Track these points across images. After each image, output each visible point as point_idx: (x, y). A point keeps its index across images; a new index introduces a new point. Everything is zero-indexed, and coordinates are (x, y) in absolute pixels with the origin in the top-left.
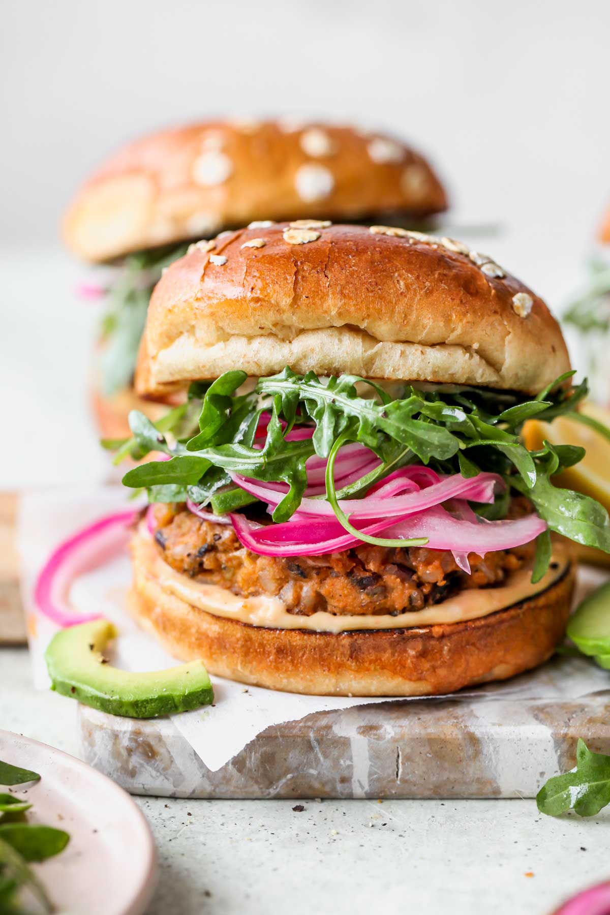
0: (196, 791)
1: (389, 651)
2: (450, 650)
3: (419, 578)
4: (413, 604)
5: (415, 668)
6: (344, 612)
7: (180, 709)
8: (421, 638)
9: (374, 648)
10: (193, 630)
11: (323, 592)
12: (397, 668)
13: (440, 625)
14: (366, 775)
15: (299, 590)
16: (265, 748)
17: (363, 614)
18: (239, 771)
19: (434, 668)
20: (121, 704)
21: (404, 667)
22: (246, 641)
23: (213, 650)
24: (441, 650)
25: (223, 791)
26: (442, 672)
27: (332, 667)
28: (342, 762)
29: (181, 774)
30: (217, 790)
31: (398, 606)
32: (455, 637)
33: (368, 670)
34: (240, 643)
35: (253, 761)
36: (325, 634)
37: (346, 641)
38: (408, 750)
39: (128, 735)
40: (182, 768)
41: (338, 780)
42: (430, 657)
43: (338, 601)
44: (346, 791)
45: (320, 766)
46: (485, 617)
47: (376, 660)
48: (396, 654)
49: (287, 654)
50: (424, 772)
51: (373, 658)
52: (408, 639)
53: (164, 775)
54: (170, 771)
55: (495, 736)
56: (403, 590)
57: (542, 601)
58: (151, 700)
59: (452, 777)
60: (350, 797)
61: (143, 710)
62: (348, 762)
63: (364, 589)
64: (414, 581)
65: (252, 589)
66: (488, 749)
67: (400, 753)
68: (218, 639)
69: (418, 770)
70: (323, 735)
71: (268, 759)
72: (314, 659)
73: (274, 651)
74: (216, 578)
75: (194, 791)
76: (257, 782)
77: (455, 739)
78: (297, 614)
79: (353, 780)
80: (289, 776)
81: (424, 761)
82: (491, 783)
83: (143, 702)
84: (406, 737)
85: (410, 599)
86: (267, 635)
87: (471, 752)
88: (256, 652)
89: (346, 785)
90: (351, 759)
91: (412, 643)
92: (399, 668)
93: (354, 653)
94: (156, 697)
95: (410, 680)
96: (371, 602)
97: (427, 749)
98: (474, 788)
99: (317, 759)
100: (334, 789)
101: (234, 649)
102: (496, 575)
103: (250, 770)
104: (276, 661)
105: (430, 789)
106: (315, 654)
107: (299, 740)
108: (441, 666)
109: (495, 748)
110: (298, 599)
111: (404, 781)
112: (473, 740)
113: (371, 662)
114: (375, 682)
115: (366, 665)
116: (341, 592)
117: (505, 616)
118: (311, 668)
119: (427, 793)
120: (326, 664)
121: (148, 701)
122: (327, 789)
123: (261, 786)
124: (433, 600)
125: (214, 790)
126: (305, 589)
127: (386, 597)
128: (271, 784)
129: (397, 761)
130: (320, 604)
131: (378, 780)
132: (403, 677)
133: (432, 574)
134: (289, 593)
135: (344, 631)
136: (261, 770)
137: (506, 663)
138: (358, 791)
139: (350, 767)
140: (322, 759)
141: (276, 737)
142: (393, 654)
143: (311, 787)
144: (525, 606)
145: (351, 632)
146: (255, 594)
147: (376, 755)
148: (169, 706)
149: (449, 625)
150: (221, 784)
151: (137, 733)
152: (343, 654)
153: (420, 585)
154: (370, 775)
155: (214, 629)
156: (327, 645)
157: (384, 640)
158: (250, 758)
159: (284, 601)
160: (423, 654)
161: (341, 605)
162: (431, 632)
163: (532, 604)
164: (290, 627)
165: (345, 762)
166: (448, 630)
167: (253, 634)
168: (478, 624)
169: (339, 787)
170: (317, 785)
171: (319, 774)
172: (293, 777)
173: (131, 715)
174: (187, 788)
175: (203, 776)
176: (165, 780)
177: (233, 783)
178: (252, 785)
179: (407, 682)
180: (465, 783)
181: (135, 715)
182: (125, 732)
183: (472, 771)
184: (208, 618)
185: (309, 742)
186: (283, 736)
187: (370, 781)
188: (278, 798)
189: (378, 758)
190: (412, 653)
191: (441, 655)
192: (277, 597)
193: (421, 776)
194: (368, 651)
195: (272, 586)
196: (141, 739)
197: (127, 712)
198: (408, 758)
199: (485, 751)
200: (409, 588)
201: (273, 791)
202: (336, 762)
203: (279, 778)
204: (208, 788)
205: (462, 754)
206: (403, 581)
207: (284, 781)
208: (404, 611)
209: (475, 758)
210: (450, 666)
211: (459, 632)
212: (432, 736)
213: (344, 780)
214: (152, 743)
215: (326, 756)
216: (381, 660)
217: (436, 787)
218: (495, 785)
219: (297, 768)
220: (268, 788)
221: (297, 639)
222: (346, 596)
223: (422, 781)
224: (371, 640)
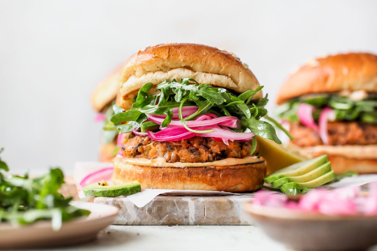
0: (135, 222)
1: (201, 174)
2: (222, 175)
3: (211, 150)
4: (210, 159)
5: (210, 180)
6: (186, 161)
7: (130, 193)
8: (212, 169)
9: (196, 173)
10: (134, 173)
11: (178, 154)
12: (204, 181)
13: (219, 166)
14: (194, 215)
15: (170, 154)
16: (158, 205)
17: (192, 162)
18: (150, 214)
19: (217, 181)
20: (109, 192)
21: (207, 180)
22: (152, 173)
23: (141, 179)
24: (219, 175)
25: (144, 221)
26: (220, 183)
27: (182, 180)
28: (185, 210)
29: (129, 215)
30: (142, 221)
31: (204, 159)
32: (224, 171)
33: (194, 181)
34: (150, 174)
35: (154, 210)
36: (179, 168)
37: (186, 170)
38: (208, 206)
39: (111, 202)
40: (130, 213)
41: (184, 217)
42: (215, 177)
43: (184, 157)
44: (187, 221)
45: (178, 212)
46: (234, 166)
47: (197, 178)
48: (204, 176)
49: (166, 176)
50: (214, 214)
51: (196, 176)
52: (208, 170)
53: (124, 216)
54: (126, 214)
55: (238, 201)
56: (206, 154)
57: (254, 166)
58: (119, 189)
59: (223, 216)
60: (188, 224)
61: (117, 193)
62: (187, 211)
63: (193, 153)
64: (210, 151)
65: (154, 156)
66: (236, 206)
67: (205, 207)
68: (143, 174)
69: (212, 214)
70: (179, 201)
71: (160, 209)
72: (176, 177)
73: (162, 175)
74: (142, 155)
75: (134, 222)
76: (156, 218)
77: (224, 202)
78: (170, 163)
79: (189, 217)
80: (167, 216)
81: (214, 210)
82: (237, 218)
83: (117, 190)
84: (207, 201)
85: (208, 157)
86: (159, 169)
87: (230, 207)
88: (156, 176)
89: (187, 219)
90: (188, 209)
91: (209, 171)
92: (205, 180)
93: (190, 174)
94: (121, 188)
95: (209, 185)
96: (195, 157)
97: (215, 205)
98: (231, 220)
99: (177, 209)
100: (183, 221)
101: (148, 176)
102: (238, 155)
103: (154, 213)
104: (162, 179)
105: (216, 221)
106: (176, 175)
107: (170, 202)
108: (219, 181)
109: (238, 205)
110: (170, 157)
111: (207, 218)
112: (231, 202)
113: (195, 178)
114: (197, 185)
115: (194, 179)
116: (185, 154)
117: (241, 166)
118: (174, 180)
119: (215, 222)
120: (180, 178)
121: (118, 190)
122: (180, 220)
123: (157, 220)
124: (216, 158)
125: (141, 221)
126: (172, 154)
127: (200, 156)
128: (161, 219)
129: (205, 211)
130: (178, 159)
131: (198, 217)
132: (206, 183)
133: (216, 149)
134: (167, 156)
135: (185, 167)
136: (157, 213)
137: (242, 184)
138: (191, 222)
139: (188, 212)
140: (178, 209)
141: (162, 201)
142: (203, 176)
143: (174, 220)
144: (248, 166)
145: (188, 168)
146: (155, 158)
147: (197, 208)
148: (126, 192)
149: (222, 166)
150: (143, 218)
151: (115, 201)
152: (185, 175)
153: (211, 153)
154: (195, 215)
155: (141, 171)
156: (180, 172)
157: (200, 171)
158: (154, 209)
159: (165, 158)
160: (213, 176)
161: (185, 159)
162: (215, 167)
163: (251, 166)
164: (167, 166)
165: (186, 210)
166: (222, 168)
167: (155, 170)
168: (232, 167)
169: (184, 220)
170: (177, 219)
171: (177, 215)
172: (168, 216)
173: (112, 196)
174: (132, 220)
175: (137, 216)
176: (124, 218)
177: (148, 218)
178: (154, 219)
179: (208, 186)
180: (228, 218)
181: (114, 195)
182: (110, 201)
183: (230, 214)
184: (139, 168)
185: (174, 203)
186: (165, 201)
187: (195, 217)
188: (163, 224)
189: (198, 209)
190: (209, 175)
191: (219, 176)
192: (163, 157)
193: (213, 216)
194: (194, 174)
195: (161, 154)
196: (116, 203)
197: (111, 194)
198: (208, 209)
199: (235, 207)
200: (208, 154)
201: (161, 222)
202: (183, 210)
203: (163, 217)
204: (139, 220)
205: (227, 208)
206: (206, 151)
207: (165, 217)
208: (206, 161)
209: (231, 209)
210: (223, 181)
211: (225, 169)
212: (217, 201)
213: (186, 217)
214: (120, 204)
215: (180, 208)
216: (199, 178)
217: (218, 220)
218: (238, 219)
219: (170, 213)
220: (159, 220)
221: (170, 170)
222: (186, 155)
223: (213, 218)
224: (195, 170)
